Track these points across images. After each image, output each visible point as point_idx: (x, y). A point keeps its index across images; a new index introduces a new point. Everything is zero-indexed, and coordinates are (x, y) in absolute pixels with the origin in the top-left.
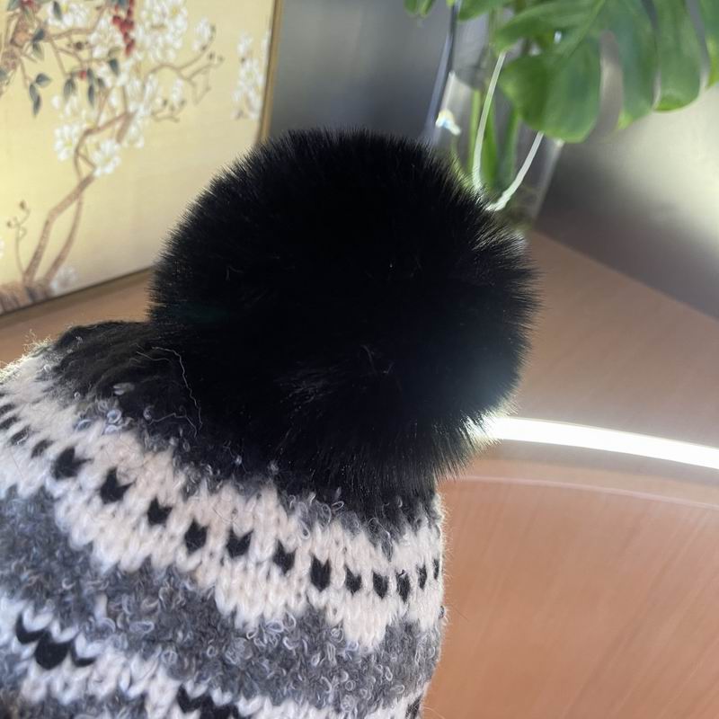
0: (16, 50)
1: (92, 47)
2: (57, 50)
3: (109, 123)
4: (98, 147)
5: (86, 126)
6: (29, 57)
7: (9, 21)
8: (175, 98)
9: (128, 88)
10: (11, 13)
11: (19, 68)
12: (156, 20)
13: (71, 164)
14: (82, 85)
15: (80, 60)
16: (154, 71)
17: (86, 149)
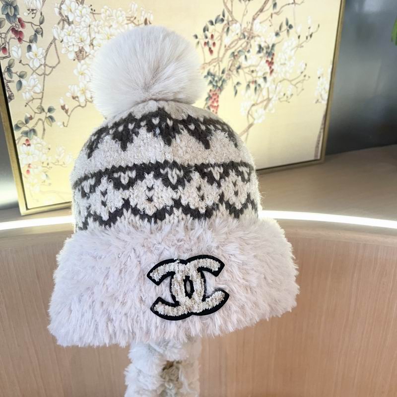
0: (230, 73)
1: (257, 72)
2: (245, 73)
3: (262, 102)
4: (256, 112)
5: (253, 102)
6: (234, 75)
7: (229, 62)
8: (288, 93)
9: (270, 88)
10: (230, 59)
11: (231, 79)
12: (282, 62)
13: (246, 117)
14: (253, 86)
15: (253, 77)
16: (280, 82)
17: (252, 112)
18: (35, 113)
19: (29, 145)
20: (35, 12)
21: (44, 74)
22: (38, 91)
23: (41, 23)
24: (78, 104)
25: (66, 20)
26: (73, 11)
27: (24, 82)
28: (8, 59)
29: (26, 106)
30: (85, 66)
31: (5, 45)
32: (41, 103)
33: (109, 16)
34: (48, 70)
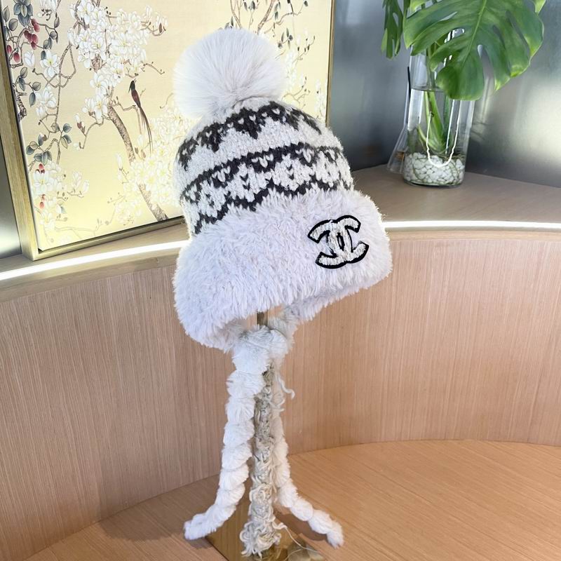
18: (50, 132)
19: (43, 171)
20: (49, 13)
21: (59, 85)
22: (53, 105)
23: (56, 26)
24: (95, 121)
25: (82, 24)
26: (89, 12)
27: (37, 94)
28: (21, 67)
29: (39, 123)
30: (101, 77)
31: (18, 51)
32: (56, 121)
33: (125, 21)
34: (64, 80)
